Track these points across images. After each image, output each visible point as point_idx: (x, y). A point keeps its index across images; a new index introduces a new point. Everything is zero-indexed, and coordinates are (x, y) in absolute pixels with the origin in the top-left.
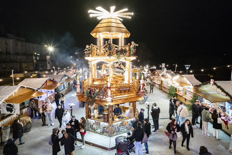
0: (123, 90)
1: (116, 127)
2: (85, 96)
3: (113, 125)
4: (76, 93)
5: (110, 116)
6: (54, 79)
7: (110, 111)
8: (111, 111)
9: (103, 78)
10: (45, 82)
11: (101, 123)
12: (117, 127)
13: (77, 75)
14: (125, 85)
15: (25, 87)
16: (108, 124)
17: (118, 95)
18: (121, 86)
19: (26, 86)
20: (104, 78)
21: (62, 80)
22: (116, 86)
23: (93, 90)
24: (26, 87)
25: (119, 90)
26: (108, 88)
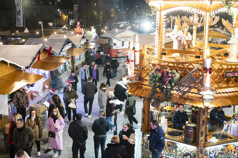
0: (234, 76)
1: (211, 155)
2: (144, 86)
3: (206, 151)
4: (127, 79)
5: (202, 132)
6: (51, 48)
7: (203, 121)
8: (205, 120)
9: (186, 47)
10: (37, 54)
11: (177, 145)
12: (215, 156)
13: (87, 40)
14: (231, 65)
15: (7, 63)
16: (195, 148)
17: (222, 88)
18: (229, 67)
19: (9, 60)
20: (189, 47)
21: (63, 50)
22: (221, 67)
23: (168, 73)
24: (9, 62)
25: (226, 75)
26: (205, 69)
